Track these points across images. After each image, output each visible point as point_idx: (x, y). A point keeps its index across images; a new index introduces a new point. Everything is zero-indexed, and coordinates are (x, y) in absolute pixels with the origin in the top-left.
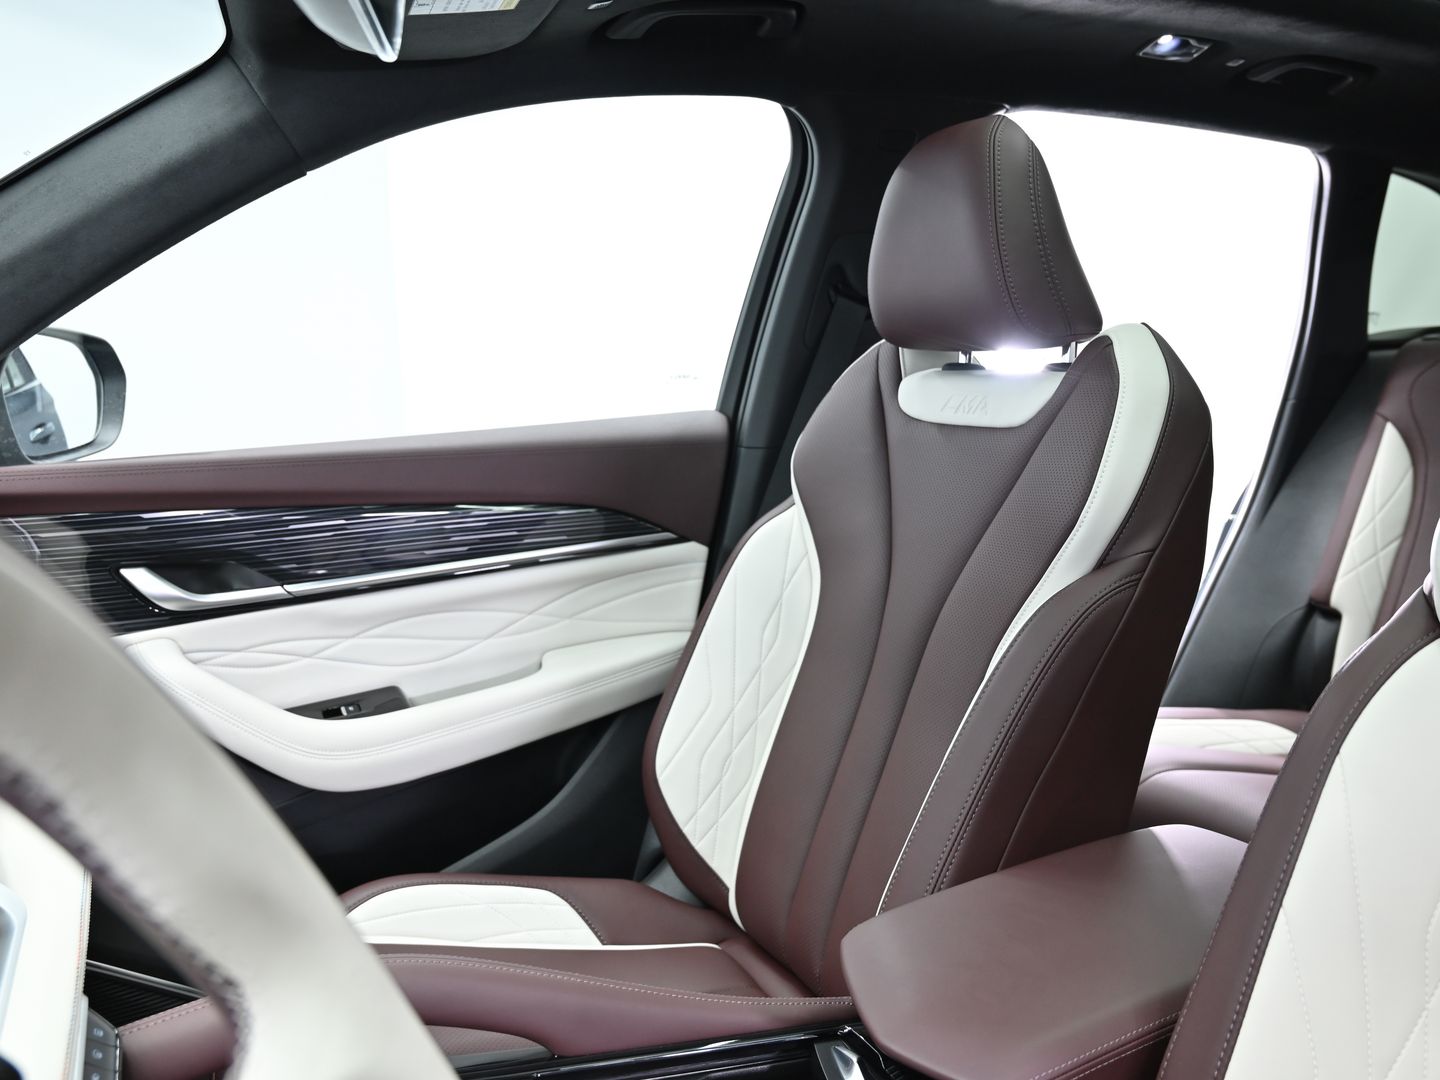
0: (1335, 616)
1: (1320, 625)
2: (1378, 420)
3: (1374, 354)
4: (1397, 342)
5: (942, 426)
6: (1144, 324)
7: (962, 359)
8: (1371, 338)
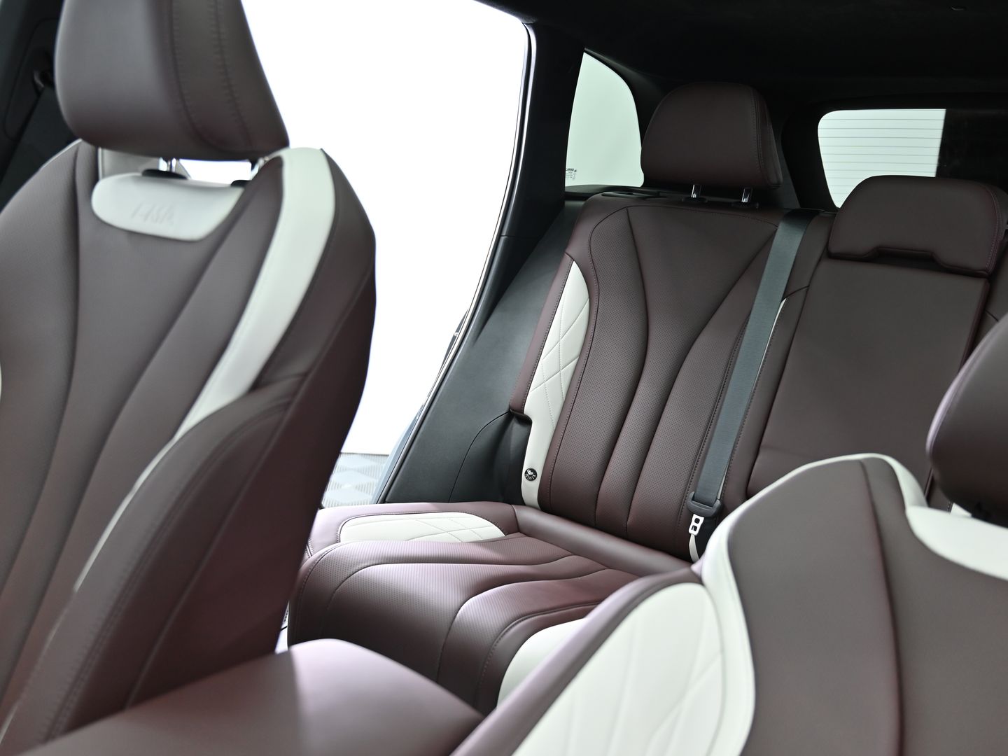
0: (527, 422)
1: (516, 428)
2: (567, 258)
3: (569, 203)
4: (582, 195)
5: (132, 234)
6: (322, 149)
7: (163, 166)
8: (566, 190)
